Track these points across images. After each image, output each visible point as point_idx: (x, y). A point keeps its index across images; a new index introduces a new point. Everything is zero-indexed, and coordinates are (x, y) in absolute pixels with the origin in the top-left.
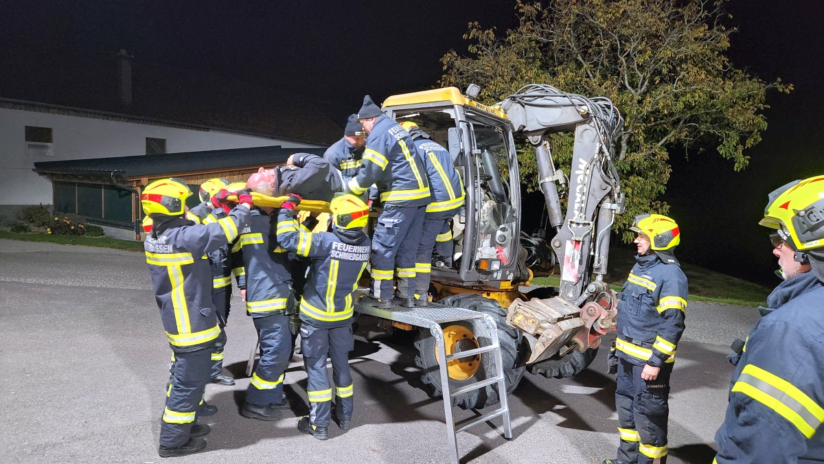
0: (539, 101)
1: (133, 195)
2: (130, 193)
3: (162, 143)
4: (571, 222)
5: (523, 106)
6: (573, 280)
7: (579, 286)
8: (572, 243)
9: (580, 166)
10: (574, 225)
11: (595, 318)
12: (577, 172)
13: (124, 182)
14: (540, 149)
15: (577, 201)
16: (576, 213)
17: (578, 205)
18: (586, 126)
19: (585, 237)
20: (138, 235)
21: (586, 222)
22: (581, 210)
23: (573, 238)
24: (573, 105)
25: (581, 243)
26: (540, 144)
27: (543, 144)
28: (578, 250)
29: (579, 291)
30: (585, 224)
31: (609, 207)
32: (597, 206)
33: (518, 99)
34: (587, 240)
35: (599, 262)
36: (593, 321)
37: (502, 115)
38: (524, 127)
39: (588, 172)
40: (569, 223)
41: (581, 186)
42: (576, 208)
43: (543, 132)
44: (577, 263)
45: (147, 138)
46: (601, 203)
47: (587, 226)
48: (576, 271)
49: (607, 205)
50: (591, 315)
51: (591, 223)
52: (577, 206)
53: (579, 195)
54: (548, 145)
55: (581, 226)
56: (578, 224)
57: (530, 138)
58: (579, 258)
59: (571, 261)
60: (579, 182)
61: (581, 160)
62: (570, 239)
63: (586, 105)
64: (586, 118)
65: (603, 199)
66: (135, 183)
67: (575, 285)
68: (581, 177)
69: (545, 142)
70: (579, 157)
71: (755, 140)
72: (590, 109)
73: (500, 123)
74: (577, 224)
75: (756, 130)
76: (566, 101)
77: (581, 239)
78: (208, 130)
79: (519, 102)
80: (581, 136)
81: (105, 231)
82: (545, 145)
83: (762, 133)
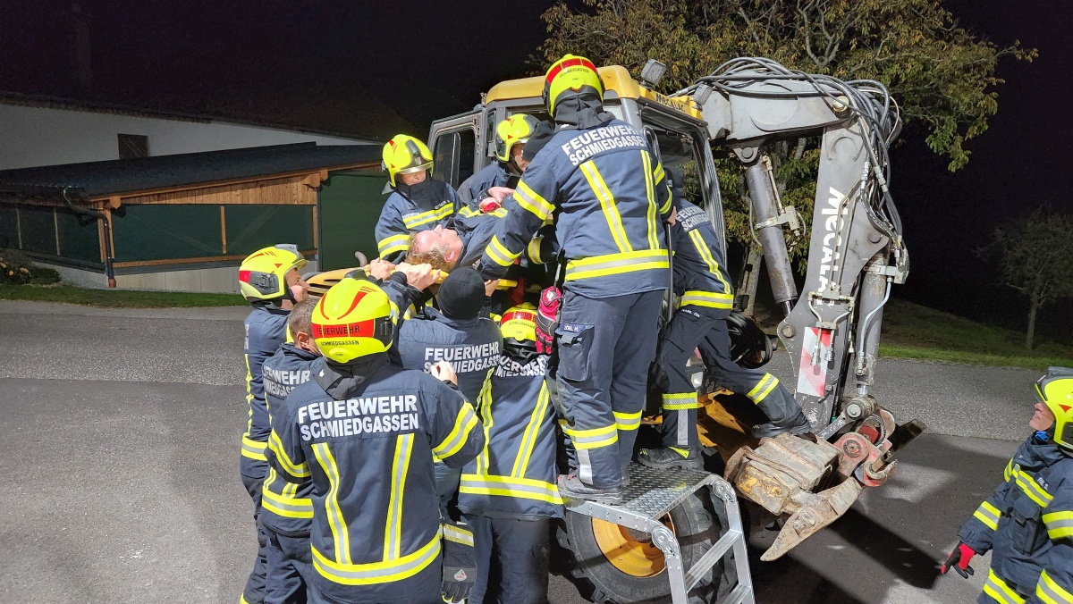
0: (756, 88)
1: (100, 221)
2: (95, 219)
3: (142, 141)
4: (815, 297)
5: (727, 97)
6: (817, 394)
7: (828, 404)
8: (816, 332)
9: (831, 201)
10: (819, 302)
11: (858, 461)
12: (825, 211)
13: (87, 204)
14: (755, 170)
15: (824, 261)
16: (824, 281)
17: (828, 268)
18: (843, 132)
19: (839, 322)
20: (112, 281)
21: (842, 297)
22: (831, 276)
23: (819, 324)
24: (821, 94)
25: (833, 332)
26: (755, 162)
27: (760, 162)
28: (826, 345)
29: (828, 412)
30: (838, 302)
31: (882, 273)
32: (862, 271)
33: (716, 84)
34: (843, 326)
35: (864, 366)
36: (855, 465)
37: (694, 113)
38: (727, 132)
39: (845, 211)
40: (810, 299)
41: (833, 235)
42: (823, 272)
43: (762, 140)
44: (824, 365)
45: (119, 135)
46: (868, 265)
47: (843, 304)
48: (822, 379)
49: (879, 268)
50: (852, 456)
51: (852, 300)
52: (824, 269)
53: (828, 251)
54: (769, 163)
55: (831, 304)
56: (827, 300)
57: (738, 151)
58: (829, 358)
59: (814, 363)
60: (829, 228)
61: (832, 191)
62: (813, 326)
63: (845, 95)
64: (845, 118)
65: (873, 259)
66: (101, 204)
67: (820, 402)
68: (833, 220)
69: (765, 158)
70: (829, 185)
71: (980, 128)
72: (853, 102)
73: (689, 127)
74: (824, 299)
75: (982, 115)
76: (806, 87)
77: (833, 326)
78: (208, 120)
79: (718, 89)
80: (834, 149)
81: (62, 275)
82: (765, 163)
83: (991, 119)
